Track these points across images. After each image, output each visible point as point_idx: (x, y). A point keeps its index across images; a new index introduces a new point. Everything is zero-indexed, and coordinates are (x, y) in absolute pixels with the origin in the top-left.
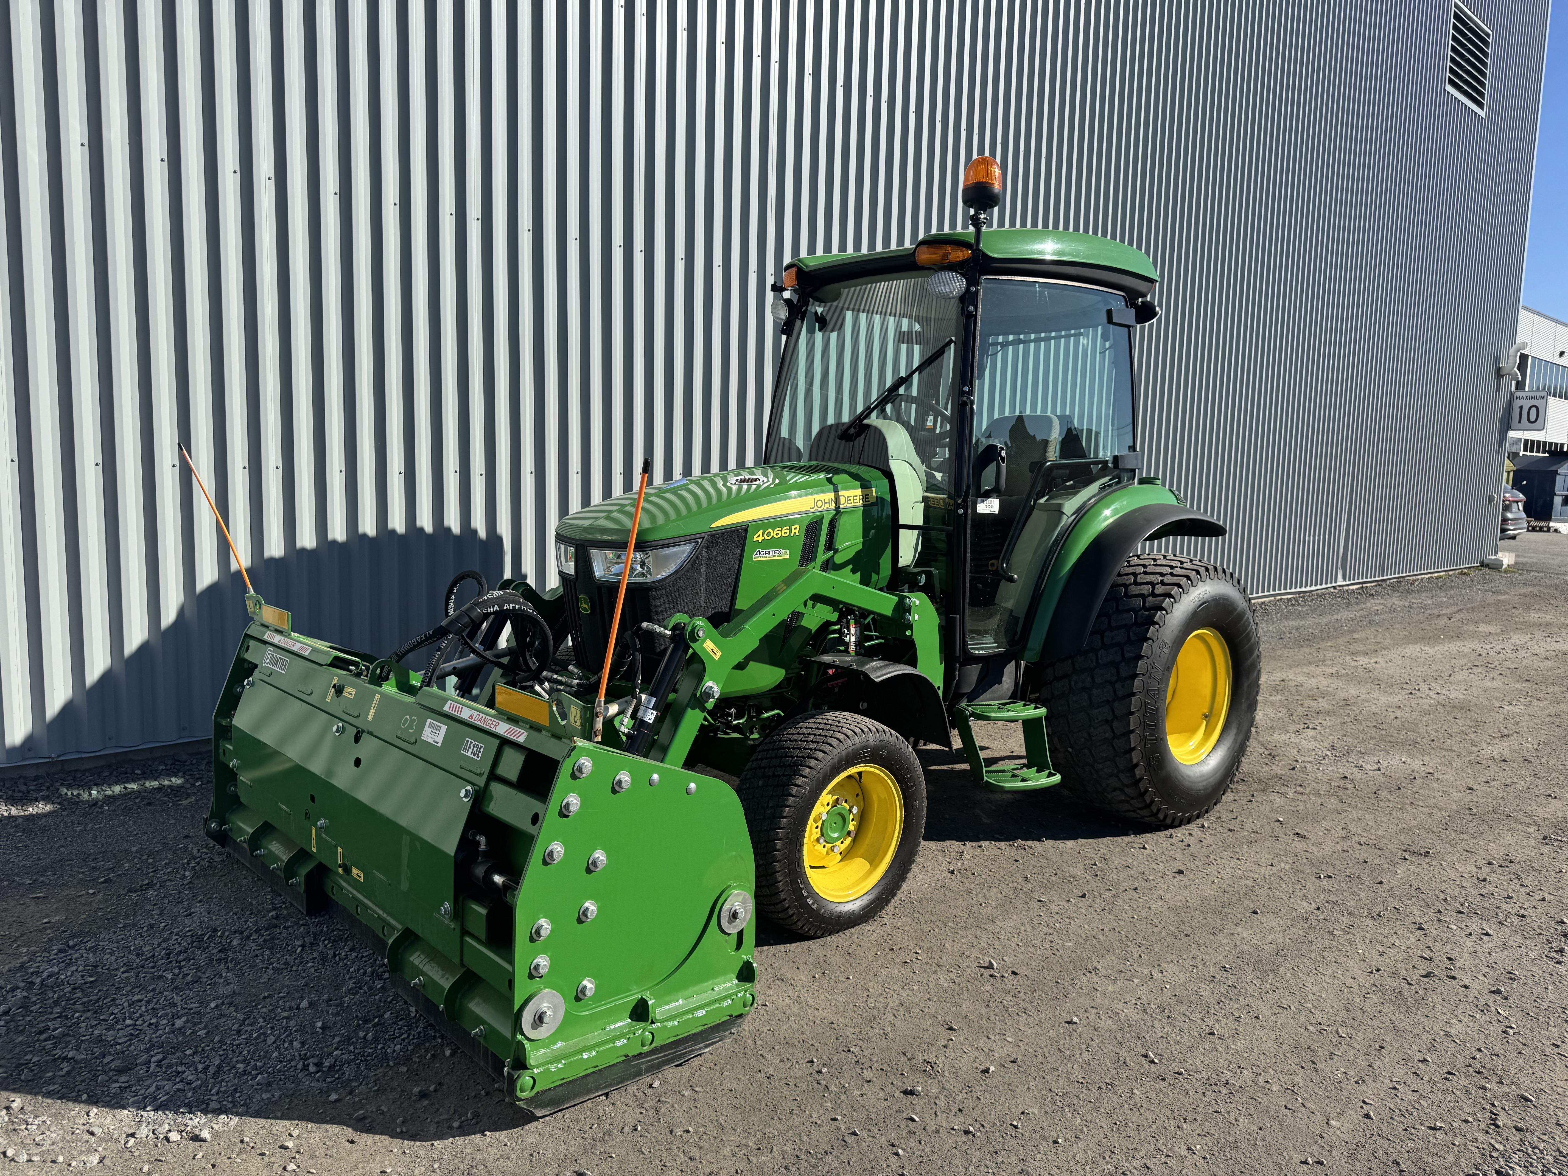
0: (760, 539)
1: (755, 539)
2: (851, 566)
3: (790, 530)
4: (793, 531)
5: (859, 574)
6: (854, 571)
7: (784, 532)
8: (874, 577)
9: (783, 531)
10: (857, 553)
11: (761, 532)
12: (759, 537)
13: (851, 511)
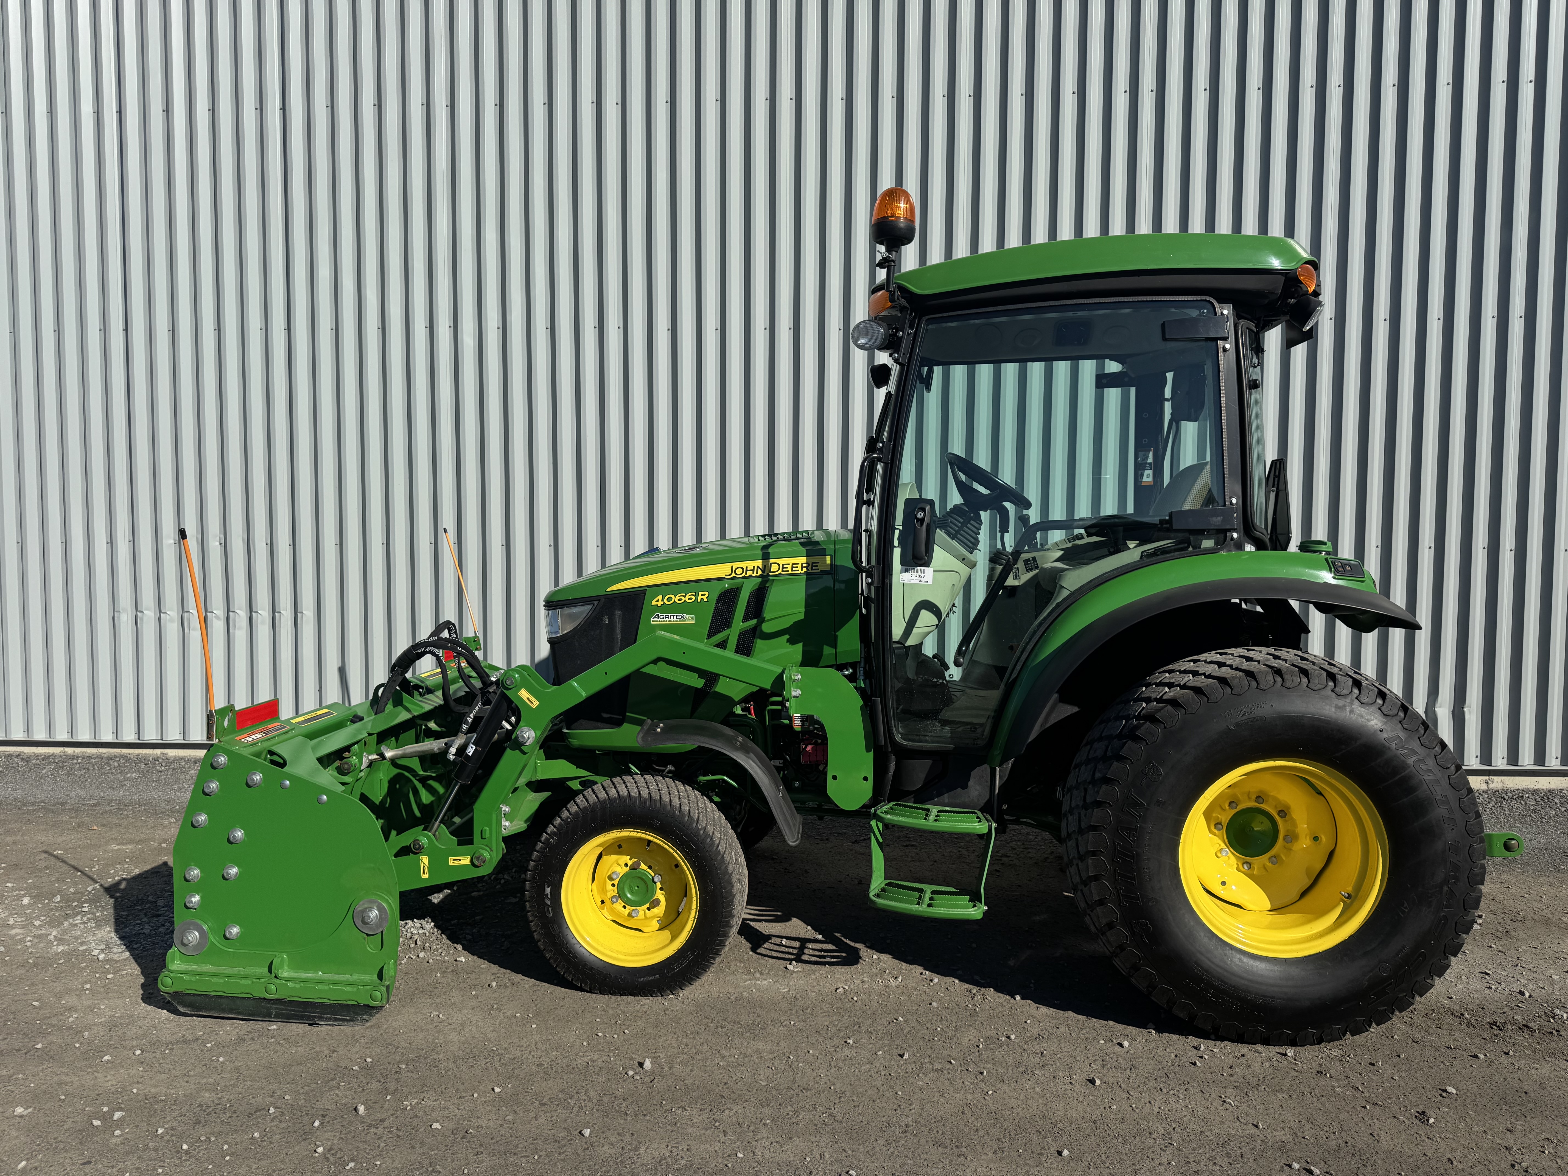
0: (660, 603)
1: (654, 603)
2: (787, 637)
3: (696, 596)
4: (700, 597)
5: (800, 646)
6: (792, 641)
7: (689, 598)
8: (827, 650)
9: (687, 597)
10: (795, 623)
11: (660, 597)
12: (658, 601)
13: (786, 578)
